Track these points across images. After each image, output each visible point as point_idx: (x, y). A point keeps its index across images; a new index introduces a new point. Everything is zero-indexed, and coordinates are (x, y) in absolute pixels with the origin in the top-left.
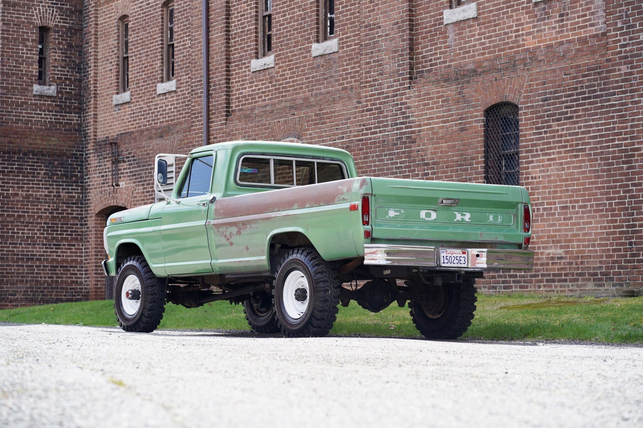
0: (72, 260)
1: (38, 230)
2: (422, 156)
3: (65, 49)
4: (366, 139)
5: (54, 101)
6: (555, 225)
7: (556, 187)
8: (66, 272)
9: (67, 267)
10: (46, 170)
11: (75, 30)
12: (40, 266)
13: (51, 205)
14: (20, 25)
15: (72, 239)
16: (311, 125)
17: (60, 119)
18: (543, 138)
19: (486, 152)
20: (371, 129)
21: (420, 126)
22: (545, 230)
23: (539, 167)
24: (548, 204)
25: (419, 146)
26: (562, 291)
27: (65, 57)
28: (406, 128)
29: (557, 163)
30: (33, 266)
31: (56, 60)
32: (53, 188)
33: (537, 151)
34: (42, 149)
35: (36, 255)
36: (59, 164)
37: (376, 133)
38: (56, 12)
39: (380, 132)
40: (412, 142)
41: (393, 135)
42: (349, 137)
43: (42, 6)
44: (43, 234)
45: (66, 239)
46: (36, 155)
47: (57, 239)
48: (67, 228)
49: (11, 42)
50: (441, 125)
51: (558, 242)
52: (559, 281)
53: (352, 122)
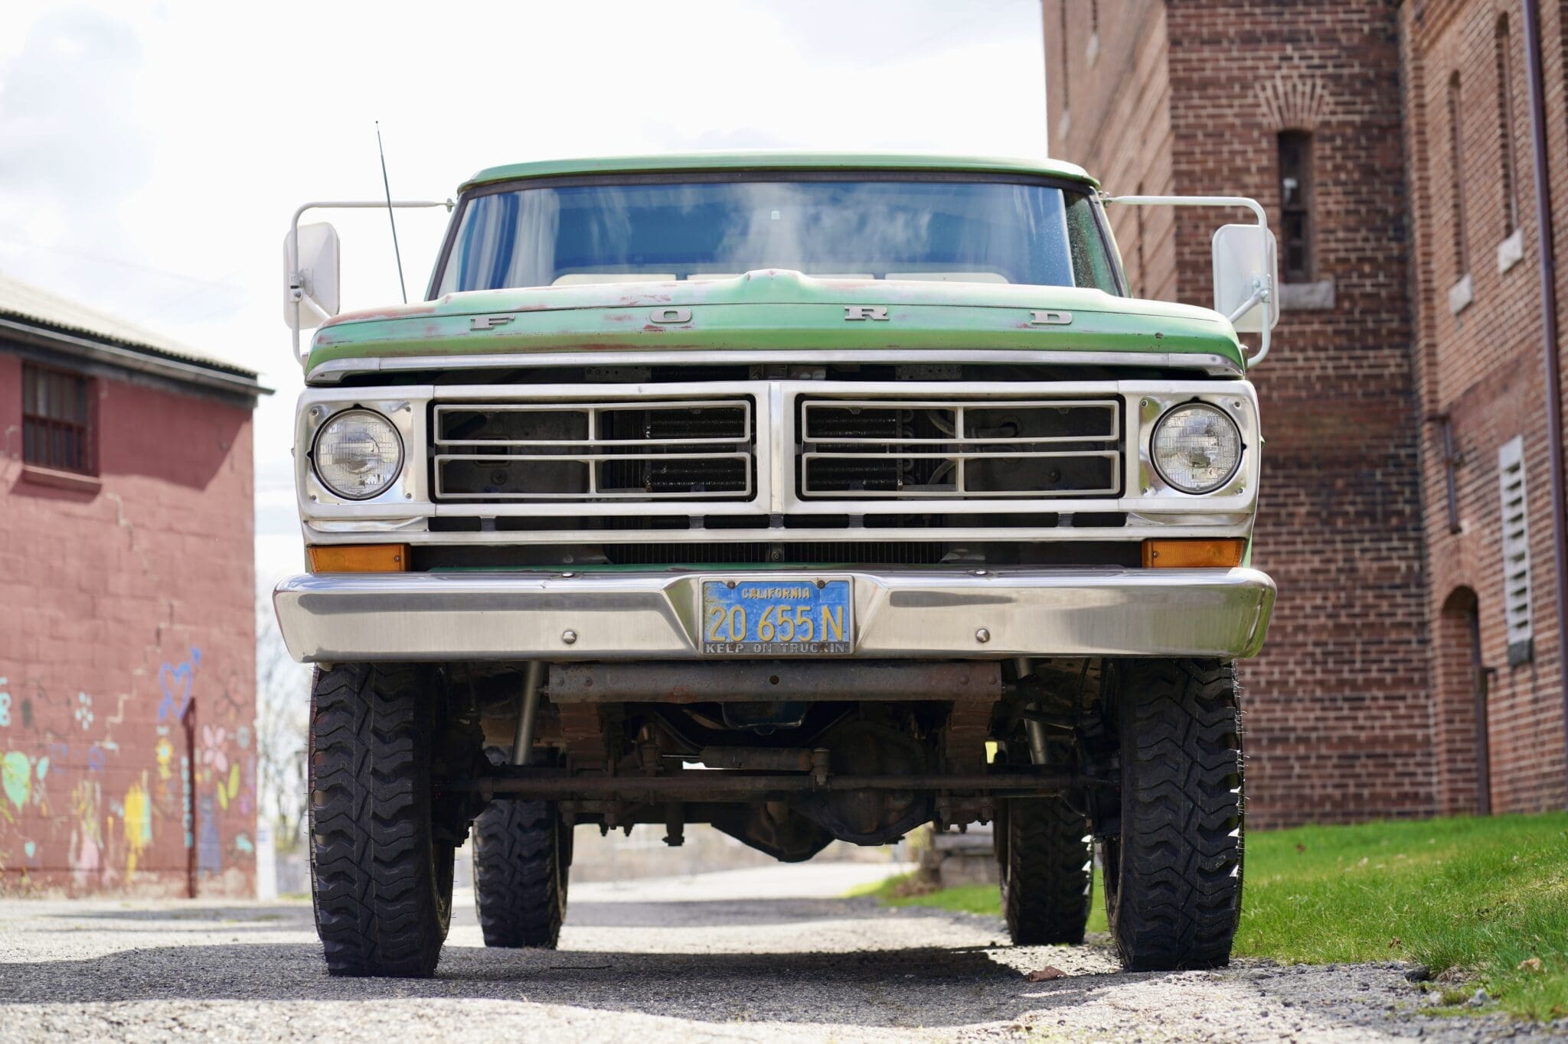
0: (1399, 739)
1: (1297, 663)
3: (1355, 183)
5: (1330, 322)
8: (1382, 770)
9: (1385, 756)
10: (1312, 504)
11: (1381, 128)
12: (1307, 758)
13: (1332, 595)
14: (1221, 135)
15: (1397, 683)
17: (1348, 367)
27: (1357, 202)
30: (1287, 758)
31: (1329, 213)
32: (1335, 551)
34: (1298, 449)
35: (1294, 729)
36: (1348, 485)
38: (1324, 87)
43: (1284, 78)
44: (1313, 672)
45: (1380, 683)
46: (1283, 466)
47: (1353, 685)
48: (1380, 652)
49: (1201, 180)
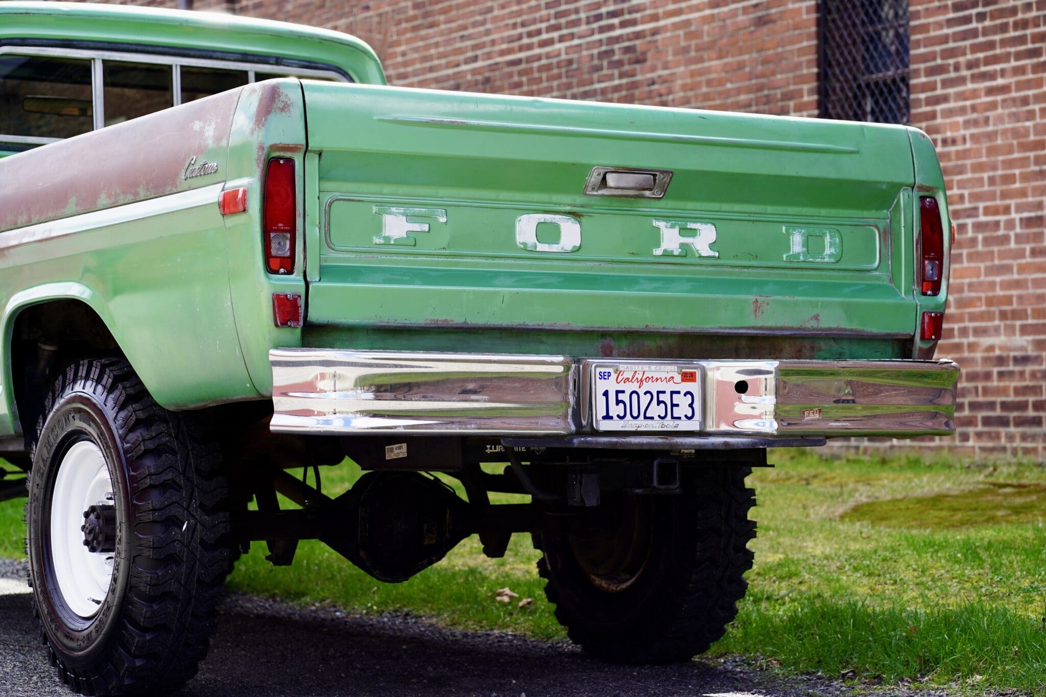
2: (661, 95)
4: (529, 60)
6: (1007, 269)
7: (1009, 164)
16: (405, 31)
18: (974, 33)
19: (822, 77)
20: (539, 32)
21: (655, 18)
22: (981, 284)
23: (962, 111)
24: (987, 211)
25: (653, 69)
26: (1026, 451)
28: (623, 25)
29: (1014, 100)
33: (957, 68)
37: (550, 42)
39: (562, 39)
40: (638, 61)
41: (590, 46)
42: (489, 56)
50: (708, 12)
51: (1016, 315)
52: (1020, 422)
53: (495, 19)
